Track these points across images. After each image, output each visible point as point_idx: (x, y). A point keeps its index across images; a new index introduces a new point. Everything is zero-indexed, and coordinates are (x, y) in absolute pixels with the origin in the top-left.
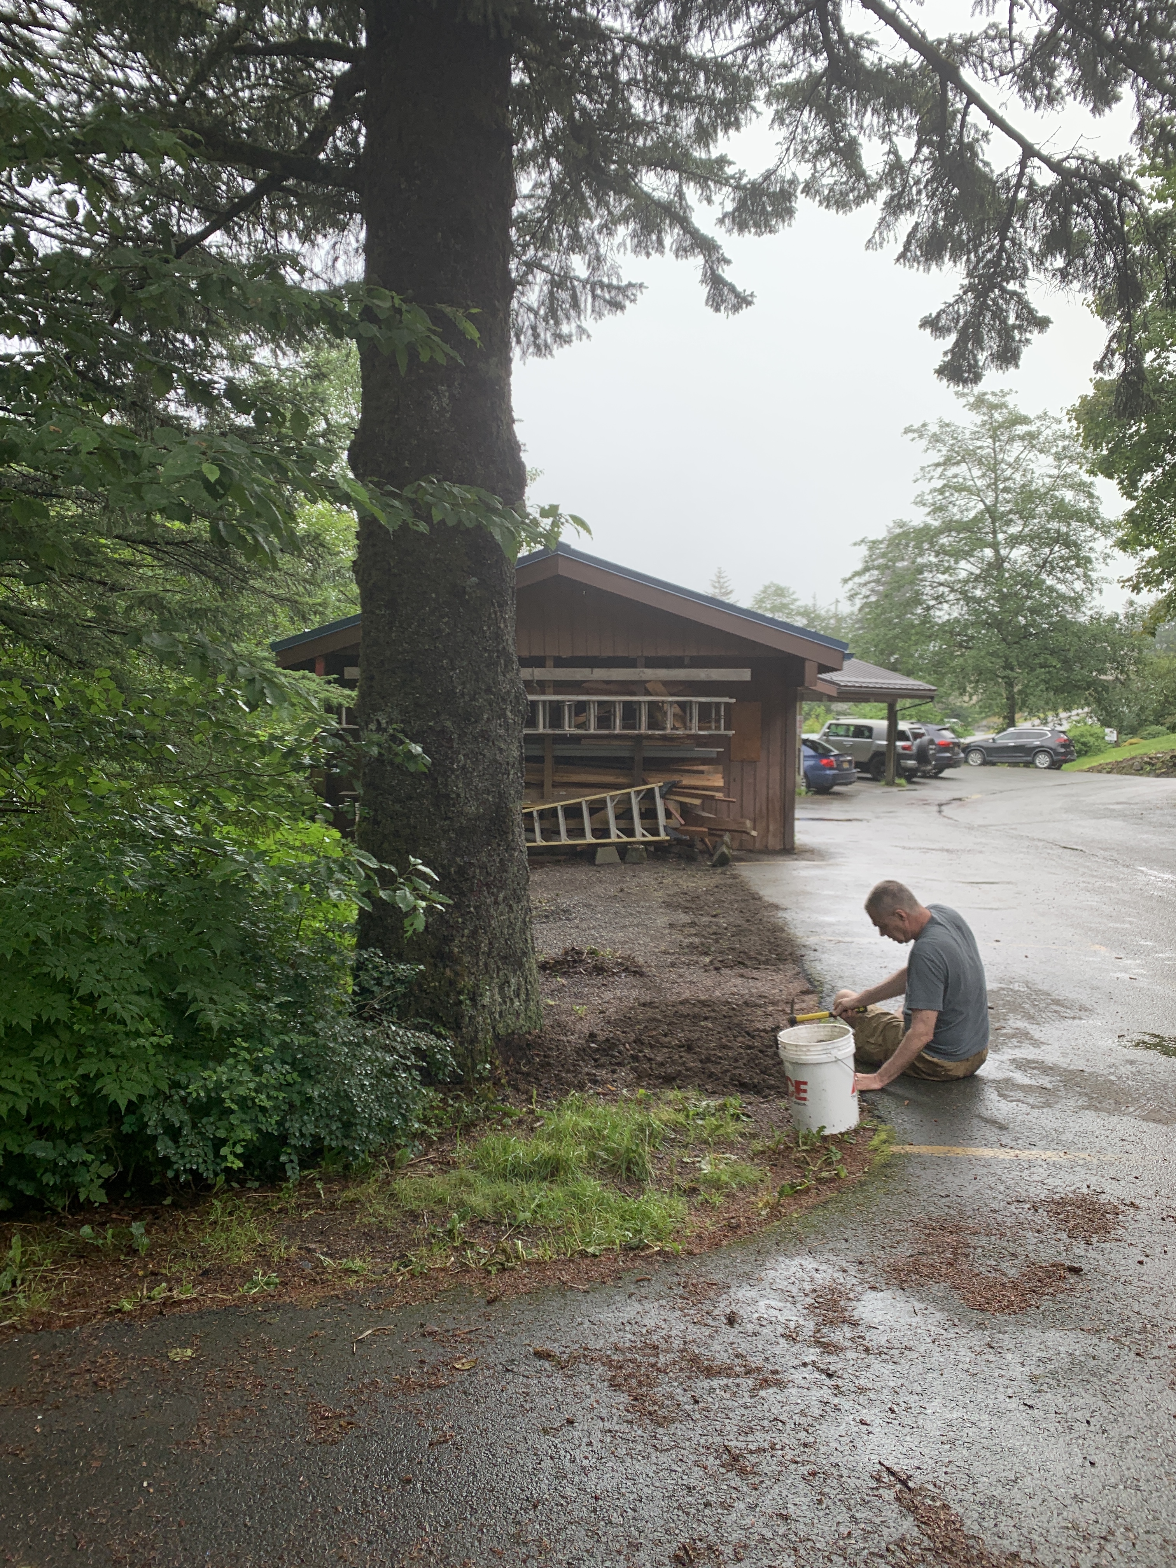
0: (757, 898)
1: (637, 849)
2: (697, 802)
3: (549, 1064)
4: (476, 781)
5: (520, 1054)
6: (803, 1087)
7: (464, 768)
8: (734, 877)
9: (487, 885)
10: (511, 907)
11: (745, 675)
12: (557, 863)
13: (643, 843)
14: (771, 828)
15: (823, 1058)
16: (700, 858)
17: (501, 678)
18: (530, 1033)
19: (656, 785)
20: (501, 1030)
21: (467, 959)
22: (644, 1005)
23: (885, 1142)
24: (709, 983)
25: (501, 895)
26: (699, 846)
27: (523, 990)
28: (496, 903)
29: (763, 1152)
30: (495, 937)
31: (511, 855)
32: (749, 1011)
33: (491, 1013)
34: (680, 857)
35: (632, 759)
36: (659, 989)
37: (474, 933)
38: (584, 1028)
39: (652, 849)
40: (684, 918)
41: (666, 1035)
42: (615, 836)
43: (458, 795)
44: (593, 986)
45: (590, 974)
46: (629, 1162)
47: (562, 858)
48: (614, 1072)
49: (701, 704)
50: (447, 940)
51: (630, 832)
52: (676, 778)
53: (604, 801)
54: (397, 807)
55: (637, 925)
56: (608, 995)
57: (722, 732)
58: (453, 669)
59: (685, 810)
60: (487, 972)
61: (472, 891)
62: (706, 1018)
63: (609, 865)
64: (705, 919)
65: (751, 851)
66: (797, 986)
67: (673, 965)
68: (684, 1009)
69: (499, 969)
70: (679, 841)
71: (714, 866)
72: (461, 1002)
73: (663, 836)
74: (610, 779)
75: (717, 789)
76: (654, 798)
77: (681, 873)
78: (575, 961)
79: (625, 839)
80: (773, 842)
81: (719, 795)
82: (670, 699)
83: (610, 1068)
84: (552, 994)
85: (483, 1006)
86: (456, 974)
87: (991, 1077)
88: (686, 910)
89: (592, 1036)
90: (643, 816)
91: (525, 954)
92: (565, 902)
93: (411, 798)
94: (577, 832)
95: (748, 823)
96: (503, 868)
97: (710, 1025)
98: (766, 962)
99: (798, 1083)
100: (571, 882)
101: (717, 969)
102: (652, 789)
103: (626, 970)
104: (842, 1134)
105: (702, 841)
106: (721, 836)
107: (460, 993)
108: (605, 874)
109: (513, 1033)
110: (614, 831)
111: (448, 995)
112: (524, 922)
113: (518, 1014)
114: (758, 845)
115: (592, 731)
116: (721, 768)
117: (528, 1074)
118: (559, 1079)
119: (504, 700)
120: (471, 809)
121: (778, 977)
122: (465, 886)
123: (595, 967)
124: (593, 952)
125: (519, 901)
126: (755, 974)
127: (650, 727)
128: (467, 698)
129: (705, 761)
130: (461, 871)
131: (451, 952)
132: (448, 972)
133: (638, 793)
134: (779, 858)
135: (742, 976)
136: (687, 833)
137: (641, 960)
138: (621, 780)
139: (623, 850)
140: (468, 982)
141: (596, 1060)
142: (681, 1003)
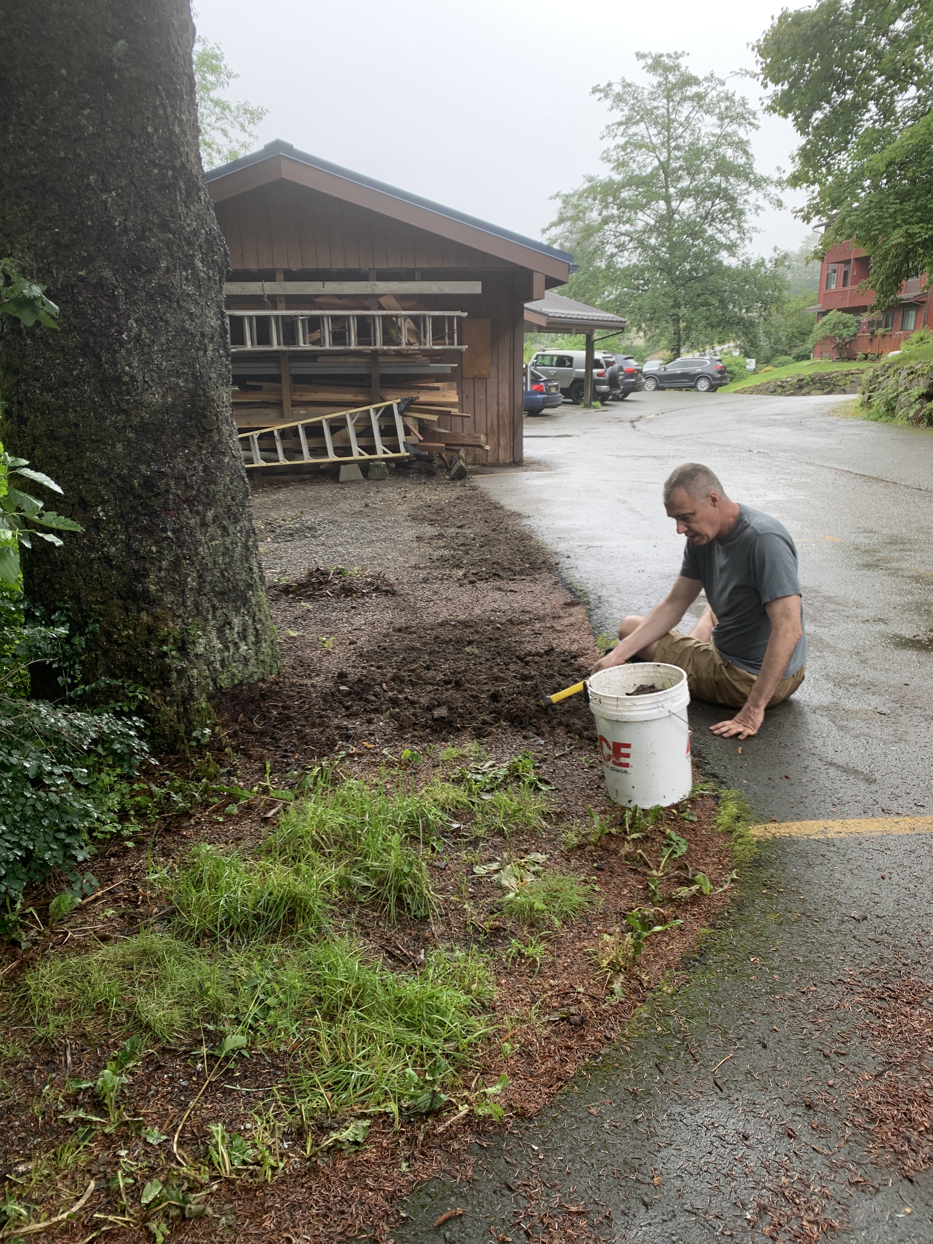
0: (498, 507)
1: (378, 466)
2: (435, 418)
3: (289, 718)
4: (157, 358)
5: (252, 707)
6: (624, 750)
7: (138, 339)
8: (474, 489)
9: (189, 502)
10: (225, 528)
11: (475, 288)
12: (302, 481)
13: (384, 460)
14: (502, 443)
15: (654, 713)
16: (439, 473)
17: (181, 209)
18: (263, 680)
19: (394, 401)
20: (224, 681)
21: (169, 598)
22: (400, 630)
23: (738, 818)
24: (466, 599)
25: (210, 514)
26: (437, 462)
27: (251, 631)
28: (204, 524)
29: (581, 847)
30: (205, 568)
31: (220, 461)
32: (515, 630)
33: (209, 664)
34: (420, 472)
35: (369, 376)
36: (415, 611)
37: (176, 565)
38: (332, 665)
39: (393, 465)
40: (430, 531)
41: (428, 668)
42: (357, 453)
43: (133, 378)
44: (341, 610)
45: (338, 596)
46: (400, 889)
47: (307, 477)
48: (370, 721)
49: (434, 318)
50: (141, 575)
51: (371, 449)
52: (413, 394)
53: (343, 419)
54: (48, 397)
55: (385, 540)
56: (359, 621)
57: (456, 347)
58: (107, 191)
59: (423, 427)
60: (199, 613)
61: (166, 510)
62: (470, 643)
63: (352, 481)
64: (452, 531)
65: (484, 465)
66: (559, 597)
67: (426, 580)
68: (446, 635)
69: (214, 608)
70: (418, 457)
71: (452, 479)
72: (165, 654)
73: (403, 453)
74: (349, 397)
75: (451, 405)
76: (393, 416)
77: (422, 487)
78: (321, 583)
79: (367, 456)
80: (504, 456)
81: (455, 411)
82: (404, 313)
83: (365, 717)
84: (295, 623)
85: (197, 656)
86: (156, 618)
87: (815, 702)
88: (432, 522)
89: (342, 676)
90: (383, 433)
91: (250, 586)
92: (309, 519)
93: (66, 384)
94: (319, 451)
95: (483, 438)
96: (210, 478)
97: (476, 651)
98: (521, 572)
99: (617, 747)
100: (316, 499)
101: (472, 582)
102: (391, 406)
103: (377, 589)
104: (675, 806)
105: (441, 457)
106: (458, 451)
107: (164, 642)
108: (349, 491)
109: (241, 683)
110: (355, 449)
111: (147, 646)
112: (246, 547)
113: (246, 661)
114: (490, 459)
115: (327, 347)
116: (454, 384)
117: (263, 733)
118: (302, 738)
119: (190, 243)
120: (155, 398)
121: (537, 588)
122: (156, 504)
123: (343, 588)
124: (339, 572)
125: (236, 521)
126: (513, 586)
127: (385, 343)
128: (132, 236)
129: (441, 378)
130: (148, 483)
131: (146, 590)
132: (144, 616)
133: (377, 410)
134: (509, 470)
135: (500, 589)
136: (425, 449)
137: (392, 578)
138: (360, 398)
139: (365, 467)
140: (173, 627)
141: (347, 708)
142: (441, 625)
